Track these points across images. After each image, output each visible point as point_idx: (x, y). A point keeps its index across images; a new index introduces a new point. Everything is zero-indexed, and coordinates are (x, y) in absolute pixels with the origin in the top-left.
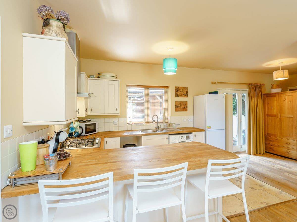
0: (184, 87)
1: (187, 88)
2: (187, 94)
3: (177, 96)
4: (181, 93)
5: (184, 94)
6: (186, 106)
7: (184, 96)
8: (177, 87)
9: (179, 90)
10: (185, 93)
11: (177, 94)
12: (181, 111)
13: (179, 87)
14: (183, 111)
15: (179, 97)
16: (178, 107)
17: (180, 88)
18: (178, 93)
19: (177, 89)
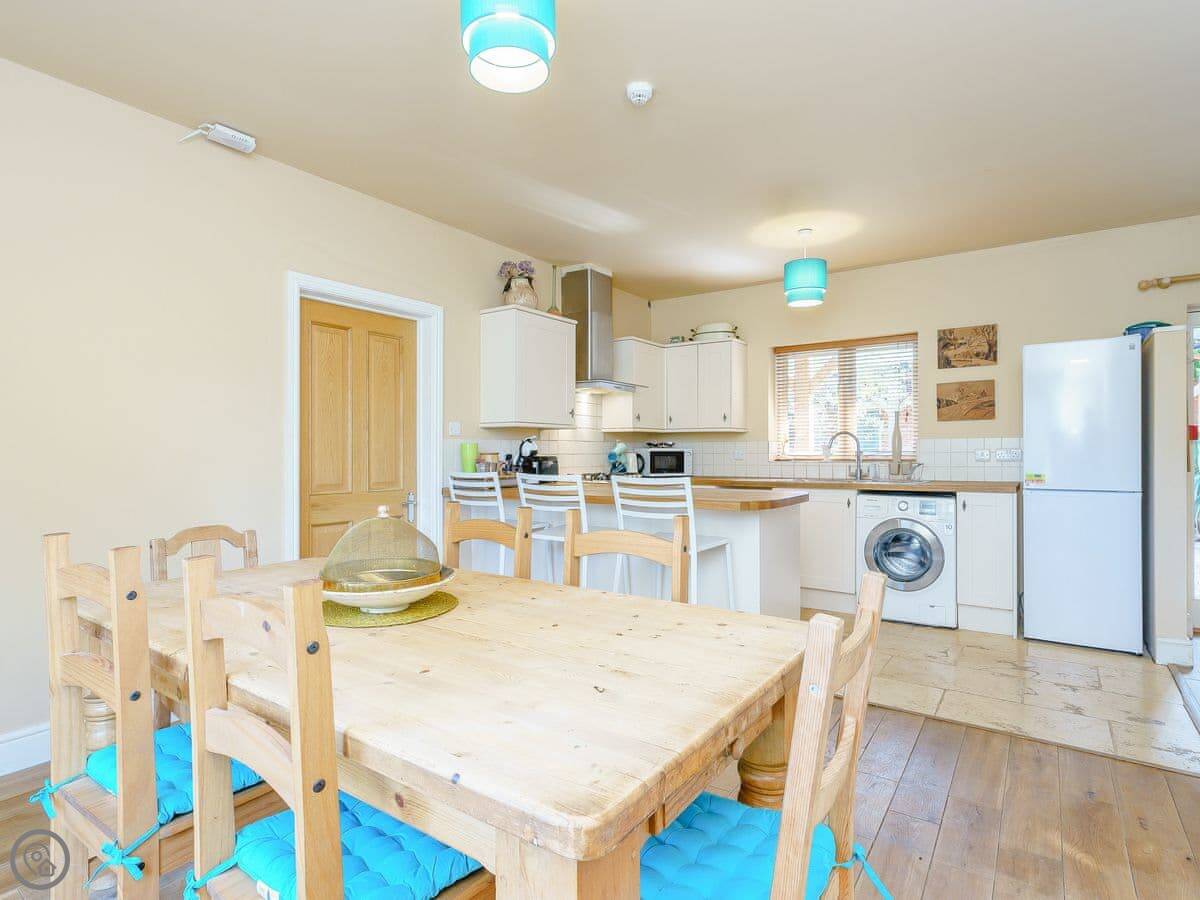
0: (975, 329)
1: (993, 327)
2: (995, 353)
3: (945, 363)
4: (963, 349)
5: (977, 355)
6: (985, 399)
7: (975, 360)
8: (944, 331)
9: (955, 339)
10: (986, 349)
11: (947, 359)
12: (965, 417)
13: (951, 332)
14: (973, 419)
15: (953, 367)
16: (949, 403)
17: (956, 334)
18: (950, 353)
19: (946, 340)
